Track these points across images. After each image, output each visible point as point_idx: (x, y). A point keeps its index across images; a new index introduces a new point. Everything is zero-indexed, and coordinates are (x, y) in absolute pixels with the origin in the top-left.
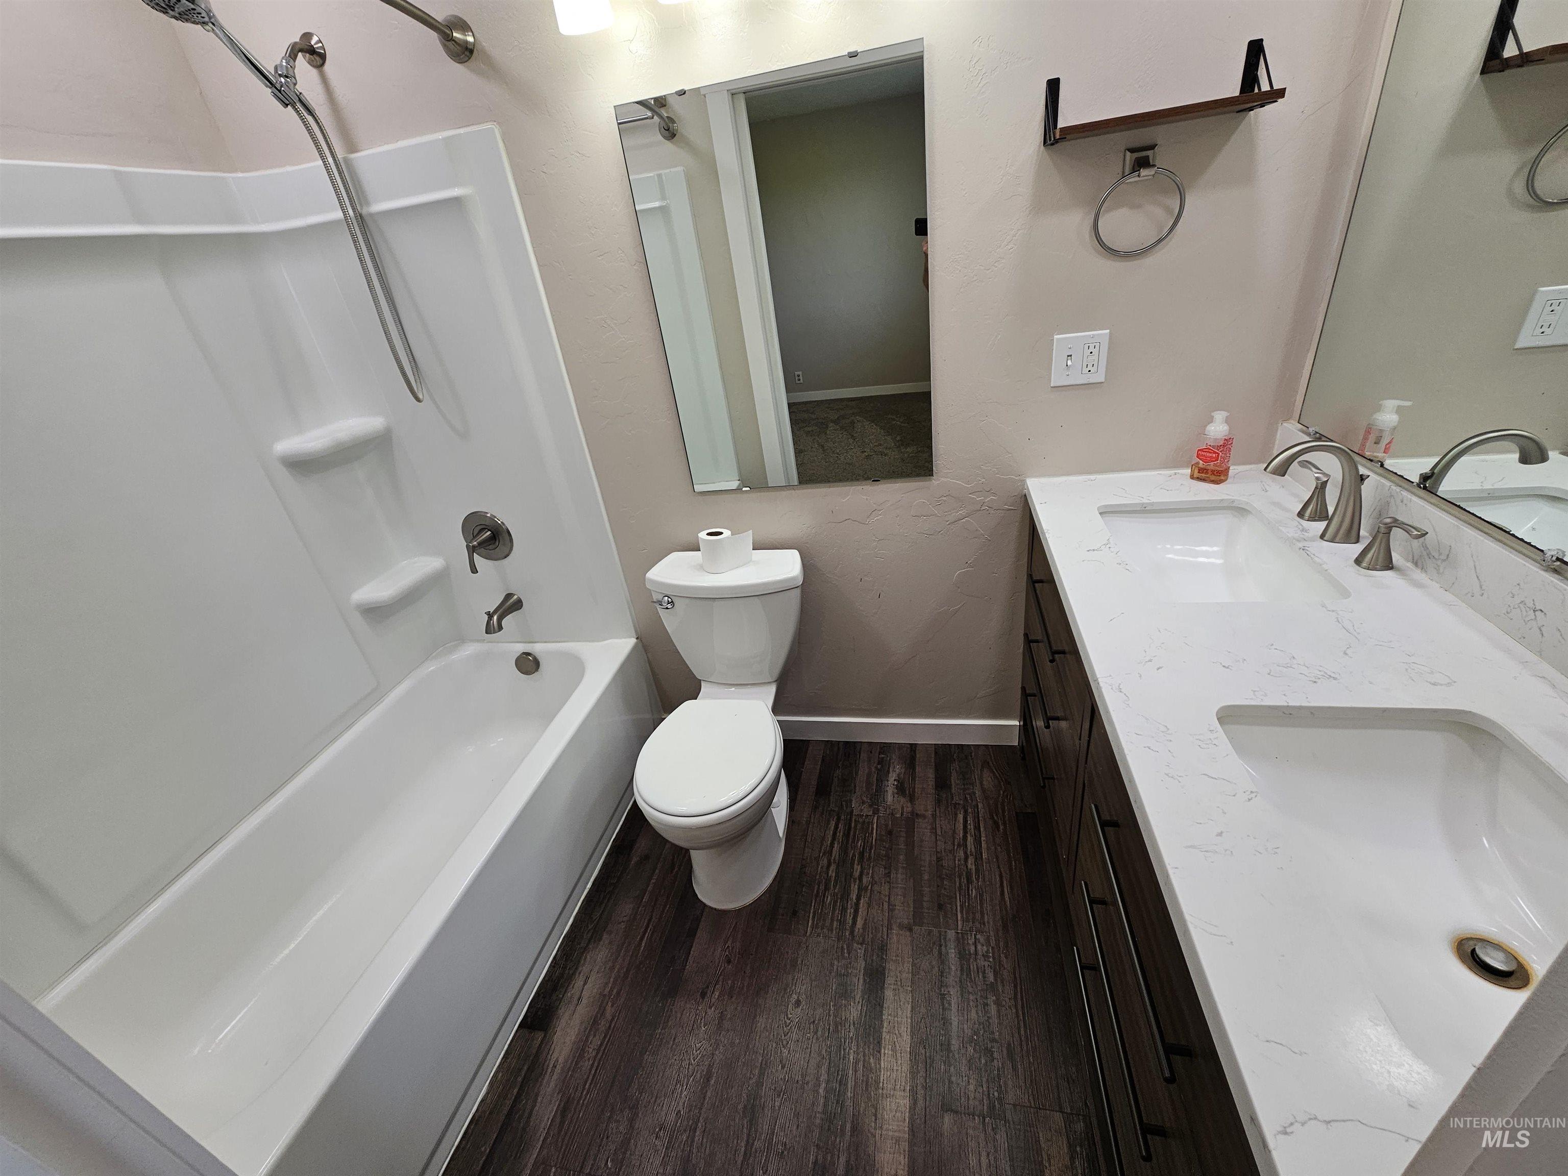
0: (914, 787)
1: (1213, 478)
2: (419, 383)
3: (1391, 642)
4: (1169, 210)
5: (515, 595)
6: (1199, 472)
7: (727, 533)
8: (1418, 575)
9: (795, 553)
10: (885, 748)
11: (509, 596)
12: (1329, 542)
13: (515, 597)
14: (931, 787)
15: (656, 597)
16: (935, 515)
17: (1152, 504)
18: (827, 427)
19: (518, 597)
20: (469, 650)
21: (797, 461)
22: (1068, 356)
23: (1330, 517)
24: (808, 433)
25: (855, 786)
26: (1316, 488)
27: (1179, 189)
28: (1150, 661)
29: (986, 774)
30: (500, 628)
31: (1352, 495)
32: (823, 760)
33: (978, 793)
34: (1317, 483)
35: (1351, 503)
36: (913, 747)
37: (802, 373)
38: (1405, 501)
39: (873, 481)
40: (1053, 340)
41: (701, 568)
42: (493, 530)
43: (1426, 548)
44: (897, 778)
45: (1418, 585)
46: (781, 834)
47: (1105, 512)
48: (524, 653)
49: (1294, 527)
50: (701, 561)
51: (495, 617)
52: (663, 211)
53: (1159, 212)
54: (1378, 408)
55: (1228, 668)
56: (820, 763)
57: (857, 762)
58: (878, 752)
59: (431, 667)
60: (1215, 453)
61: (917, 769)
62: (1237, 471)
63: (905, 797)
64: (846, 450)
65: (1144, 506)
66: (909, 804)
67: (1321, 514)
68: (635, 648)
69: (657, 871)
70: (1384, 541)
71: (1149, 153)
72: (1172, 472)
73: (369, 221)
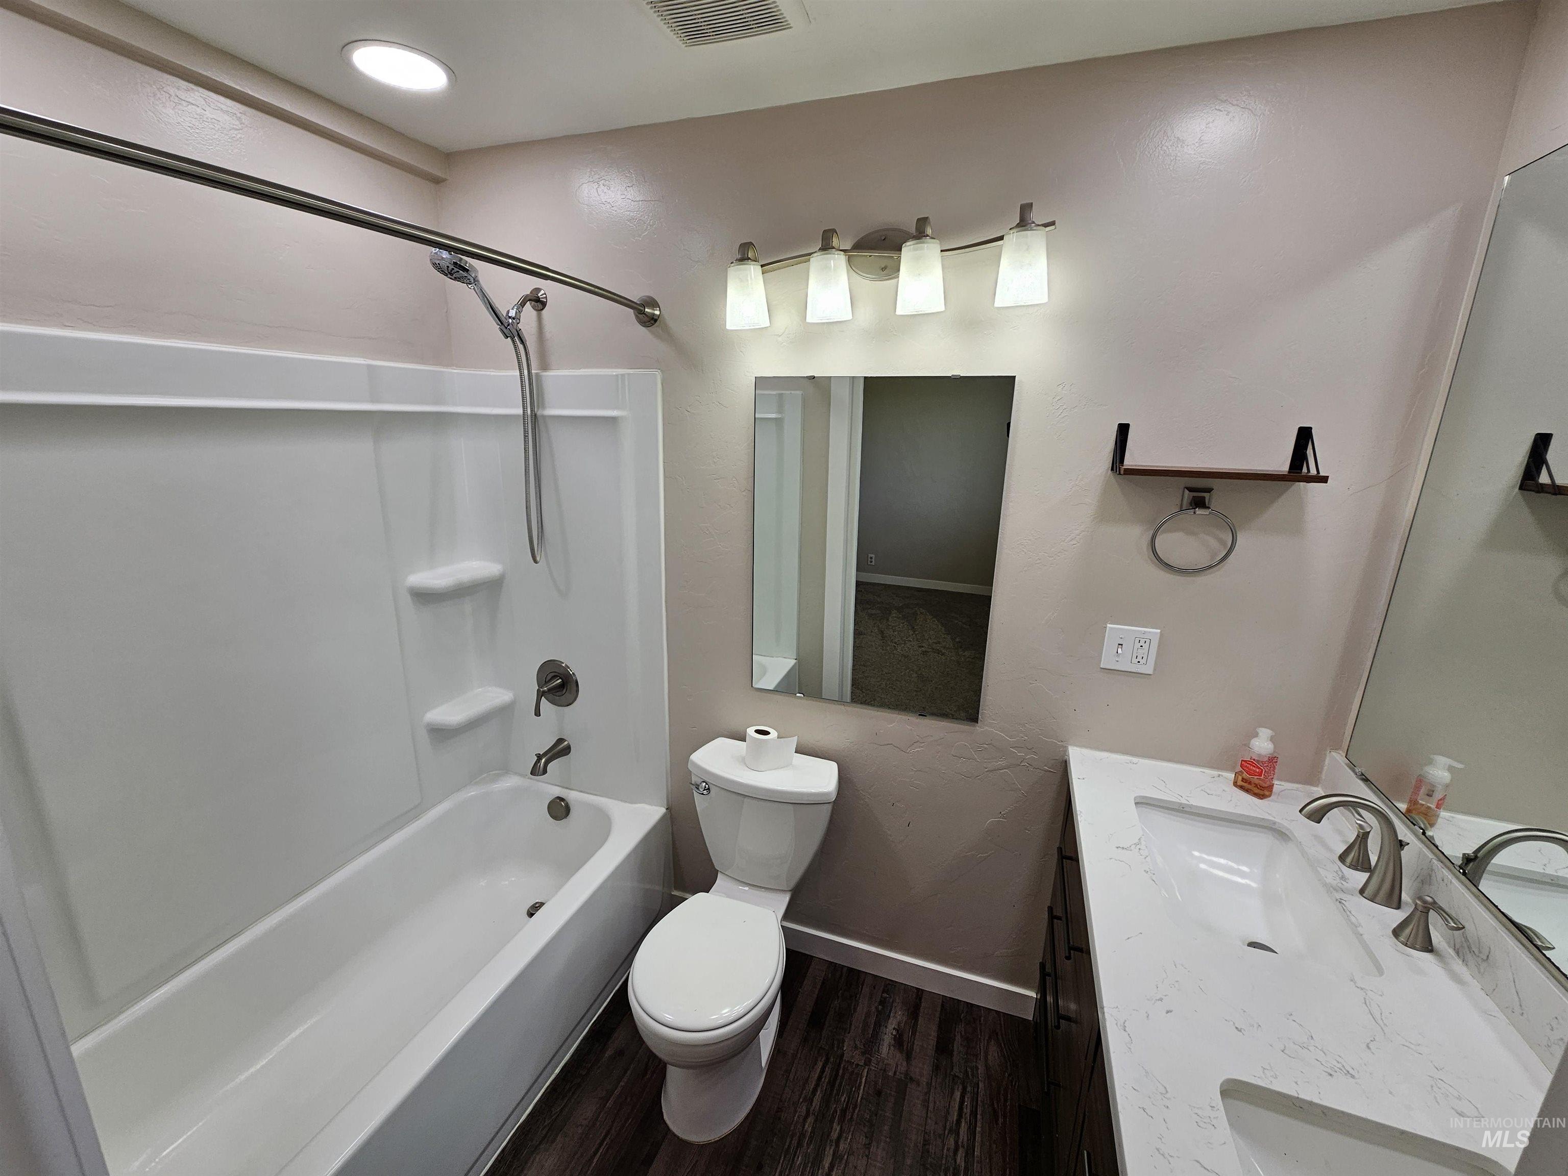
0: (914, 1042)
1: (1257, 791)
2: (540, 544)
3: (1419, 1045)
4: (1222, 542)
5: (566, 741)
6: (1242, 781)
7: (774, 734)
8: (1458, 966)
9: (834, 766)
10: (890, 986)
11: (560, 741)
12: (1368, 900)
13: (566, 743)
14: (930, 1047)
15: (694, 779)
16: (975, 759)
17: (1191, 806)
18: (890, 613)
19: (568, 743)
20: (511, 782)
21: (855, 642)
22: (1119, 644)
23: (1372, 868)
24: (870, 615)
25: (851, 1024)
26: (1358, 836)
27: (1232, 531)
28: (1161, 1000)
29: (993, 1050)
30: (545, 772)
31: (1392, 857)
32: (823, 983)
33: (981, 1070)
34: (1359, 832)
35: (1391, 864)
36: (920, 993)
37: (875, 557)
38: (1446, 880)
39: (919, 715)
40: (1106, 627)
41: (743, 761)
42: (564, 678)
43: (1467, 940)
44: (896, 1027)
45: (1456, 978)
46: (763, 1064)
47: (1142, 803)
48: (558, 798)
49: (1333, 871)
50: (744, 752)
51: (543, 760)
52: (778, 422)
53: (1213, 543)
54: (1430, 762)
55: (1240, 1031)
56: (818, 987)
57: (858, 996)
58: (882, 989)
59: (472, 792)
60: (1259, 768)
61: (920, 1020)
62: (1282, 788)
63: (901, 1053)
64: (905, 641)
65: (1182, 806)
66: (905, 1064)
67: (1362, 864)
68: (663, 819)
69: (629, 1072)
70: (1422, 920)
71: (1206, 495)
72: (1215, 773)
73: (540, 421)
